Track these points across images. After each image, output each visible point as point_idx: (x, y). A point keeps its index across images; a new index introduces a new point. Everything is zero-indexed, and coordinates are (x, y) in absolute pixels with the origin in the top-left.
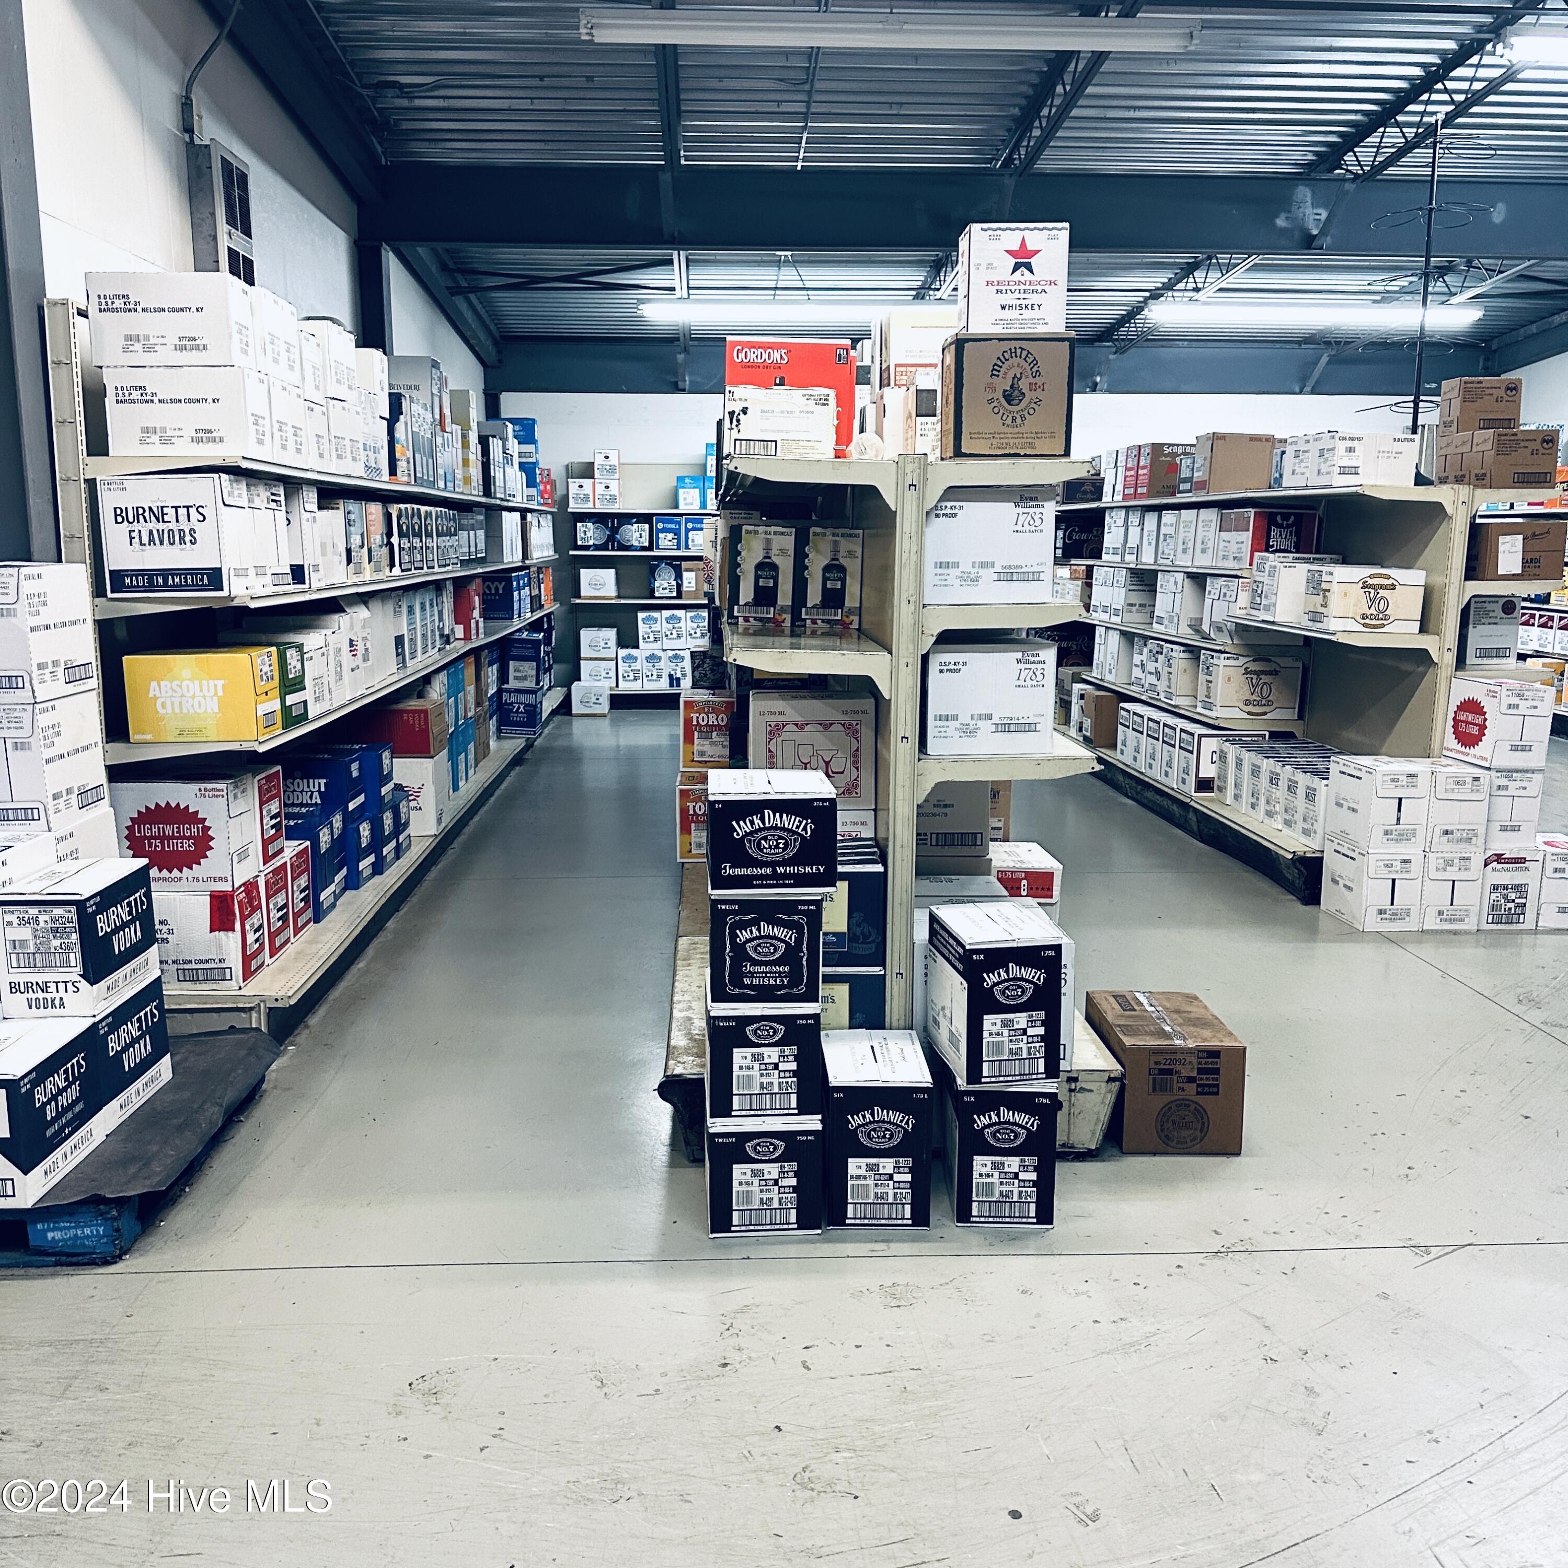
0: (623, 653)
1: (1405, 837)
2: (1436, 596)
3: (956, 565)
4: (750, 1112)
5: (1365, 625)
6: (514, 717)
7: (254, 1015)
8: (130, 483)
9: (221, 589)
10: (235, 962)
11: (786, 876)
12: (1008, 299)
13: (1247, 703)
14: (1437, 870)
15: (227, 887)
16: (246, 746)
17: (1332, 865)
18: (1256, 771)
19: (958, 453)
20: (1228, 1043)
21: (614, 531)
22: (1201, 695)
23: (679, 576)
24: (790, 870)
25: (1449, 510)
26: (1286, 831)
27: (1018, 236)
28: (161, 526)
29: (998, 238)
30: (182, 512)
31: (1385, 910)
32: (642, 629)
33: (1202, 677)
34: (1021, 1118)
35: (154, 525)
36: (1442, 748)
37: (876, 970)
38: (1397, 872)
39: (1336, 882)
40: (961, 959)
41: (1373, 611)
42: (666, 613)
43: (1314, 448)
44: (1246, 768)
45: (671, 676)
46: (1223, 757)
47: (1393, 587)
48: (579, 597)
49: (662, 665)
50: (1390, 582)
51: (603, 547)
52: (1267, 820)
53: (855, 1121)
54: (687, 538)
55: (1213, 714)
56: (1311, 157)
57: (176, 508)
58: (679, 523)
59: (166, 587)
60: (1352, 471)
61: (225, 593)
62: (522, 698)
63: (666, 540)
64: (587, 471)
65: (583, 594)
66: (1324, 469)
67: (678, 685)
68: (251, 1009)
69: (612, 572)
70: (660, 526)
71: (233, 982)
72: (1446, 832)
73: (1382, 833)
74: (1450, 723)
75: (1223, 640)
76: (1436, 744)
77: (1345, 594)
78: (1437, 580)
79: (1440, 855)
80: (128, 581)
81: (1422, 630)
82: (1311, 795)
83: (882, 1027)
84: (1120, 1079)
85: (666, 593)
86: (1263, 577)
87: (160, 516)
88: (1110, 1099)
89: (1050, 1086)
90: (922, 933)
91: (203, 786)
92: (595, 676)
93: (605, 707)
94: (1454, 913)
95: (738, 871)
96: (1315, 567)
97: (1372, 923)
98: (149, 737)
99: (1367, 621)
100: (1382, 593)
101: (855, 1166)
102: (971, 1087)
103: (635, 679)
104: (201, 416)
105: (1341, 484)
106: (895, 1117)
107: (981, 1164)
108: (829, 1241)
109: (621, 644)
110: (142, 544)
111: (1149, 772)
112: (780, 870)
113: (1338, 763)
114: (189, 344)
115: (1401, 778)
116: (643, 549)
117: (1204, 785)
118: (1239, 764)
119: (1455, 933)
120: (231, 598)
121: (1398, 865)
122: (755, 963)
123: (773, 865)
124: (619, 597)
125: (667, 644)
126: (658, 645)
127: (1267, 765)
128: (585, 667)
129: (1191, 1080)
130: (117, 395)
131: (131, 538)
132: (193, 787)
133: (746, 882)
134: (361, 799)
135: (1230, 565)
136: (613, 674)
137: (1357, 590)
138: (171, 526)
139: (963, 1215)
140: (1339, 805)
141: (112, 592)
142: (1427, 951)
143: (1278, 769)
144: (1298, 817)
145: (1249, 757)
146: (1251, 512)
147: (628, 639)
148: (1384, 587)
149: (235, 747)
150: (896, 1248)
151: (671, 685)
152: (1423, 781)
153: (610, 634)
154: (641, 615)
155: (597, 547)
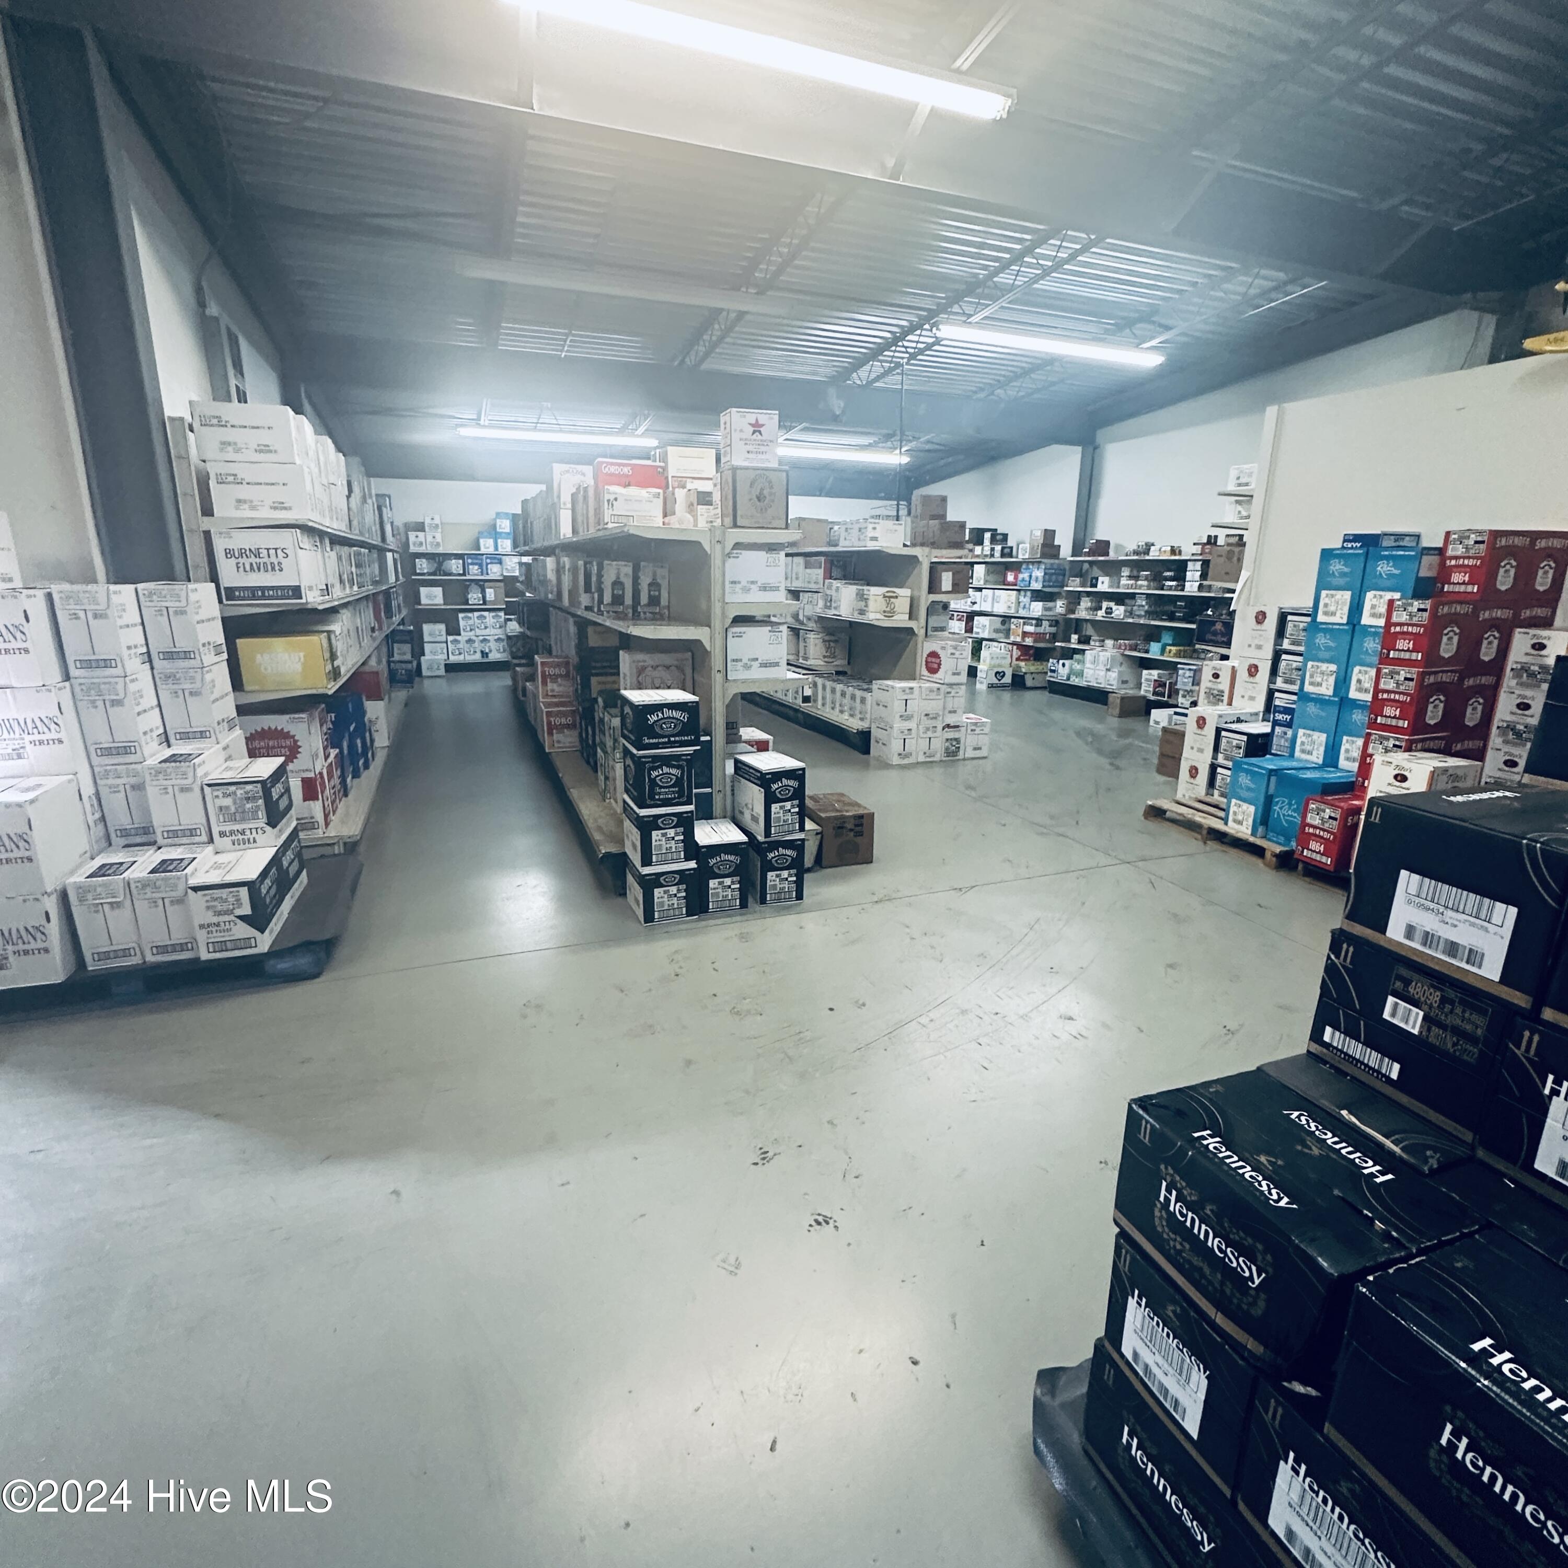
0: (450, 638)
1: (909, 718)
2: (915, 602)
3: (739, 582)
4: (665, 862)
5: (885, 616)
6: (398, 677)
7: (336, 847)
8: (235, 533)
9: (301, 598)
10: (320, 817)
11: (675, 742)
12: (750, 448)
13: (825, 657)
14: (923, 733)
15: (312, 775)
16: (321, 691)
17: (875, 733)
18: (833, 691)
19: (735, 526)
20: (866, 812)
21: (440, 564)
22: (801, 654)
23: (483, 592)
24: (677, 739)
25: (921, 559)
26: (851, 719)
27: (754, 416)
28: (258, 560)
29: (745, 416)
30: (272, 552)
31: (901, 754)
32: (462, 623)
33: (802, 644)
34: (789, 852)
35: (253, 560)
36: (920, 675)
37: (709, 790)
38: (906, 735)
39: (878, 742)
40: (758, 779)
41: (888, 609)
42: (476, 614)
43: (856, 527)
44: (828, 690)
45: (482, 652)
46: (815, 685)
47: (897, 597)
48: (420, 604)
49: (476, 644)
50: (895, 595)
51: (434, 574)
52: (840, 715)
53: (712, 862)
54: (487, 569)
55: (808, 663)
56: (835, 373)
57: (268, 549)
58: (482, 560)
59: (263, 597)
60: (874, 539)
61: (304, 601)
62: (404, 666)
63: (474, 569)
64: (420, 527)
65: (423, 602)
66: (862, 537)
67: (487, 657)
68: (334, 844)
69: (440, 589)
70: (470, 561)
71: (320, 830)
72: (927, 715)
73: (899, 717)
74: (924, 663)
75: (811, 625)
76: (918, 673)
77: (875, 601)
78: (916, 593)
79: (924, 726)
80: (237, 593)
81: (910, 618)
82: (863, 700)
83: (711, 818)
84: (821, 833)
85: (476, 602)
86: (833, 593)
87: (257, 554)
88: (817, 843)
89: (802, 836)
90: (730, 768)
91: (292, 716)
92: (434, 653)
93: (442, 672)
94: (930, 753)
95: (651, 741)
96: (861, 587)
97: (896, 760)
98: (257, 688)
99: (886, 614)
100: (892, 600)
101: (713, 883)
102: (767, 840)
103: (460, 654)
104: (277, 494)
105: (871, 546)
106: (732, 858)
107: (771, 875)
108: (703, 920)
109: (449, 633)
110: (245, 571)
111: (775, 695)
112: (672, 739)
113: (876, 685)
114: (264, 449)
115: (904, 690)
116: (460, 575)
117: (806, 699)
118: (824, 688)
119: (931, 762)
120: (307, 603)
121: (906, 732)
122: (661, 787)
123: (669, 736)
124: (444, 604)
125: (478, 632)
126: (472, 633)
127: (839, 687)
128: (427, 648)
129: (851, 830)
130: (217, 479)
131: (238, 568)
132: (286, 717)
133: (655, 746)
134: (354, 725)
135: (813, 587)
136: (445, 651)
137: (881, 598)
138: (264, 560)
139: (763, 901)
140: (878, 705)
141: (227, 600)
142: (920, 771)
143: (846, 689)
144: (857, 712)
145: (829, 684)
146: (823, 559)
147: (453, 630)
148: (893, 597)
149: (314, 692)
150: (734, 919)
151: (483, 657)
152: (916, 691)
153: (442, 627)
154: (461, 615)
155: (430, 574)
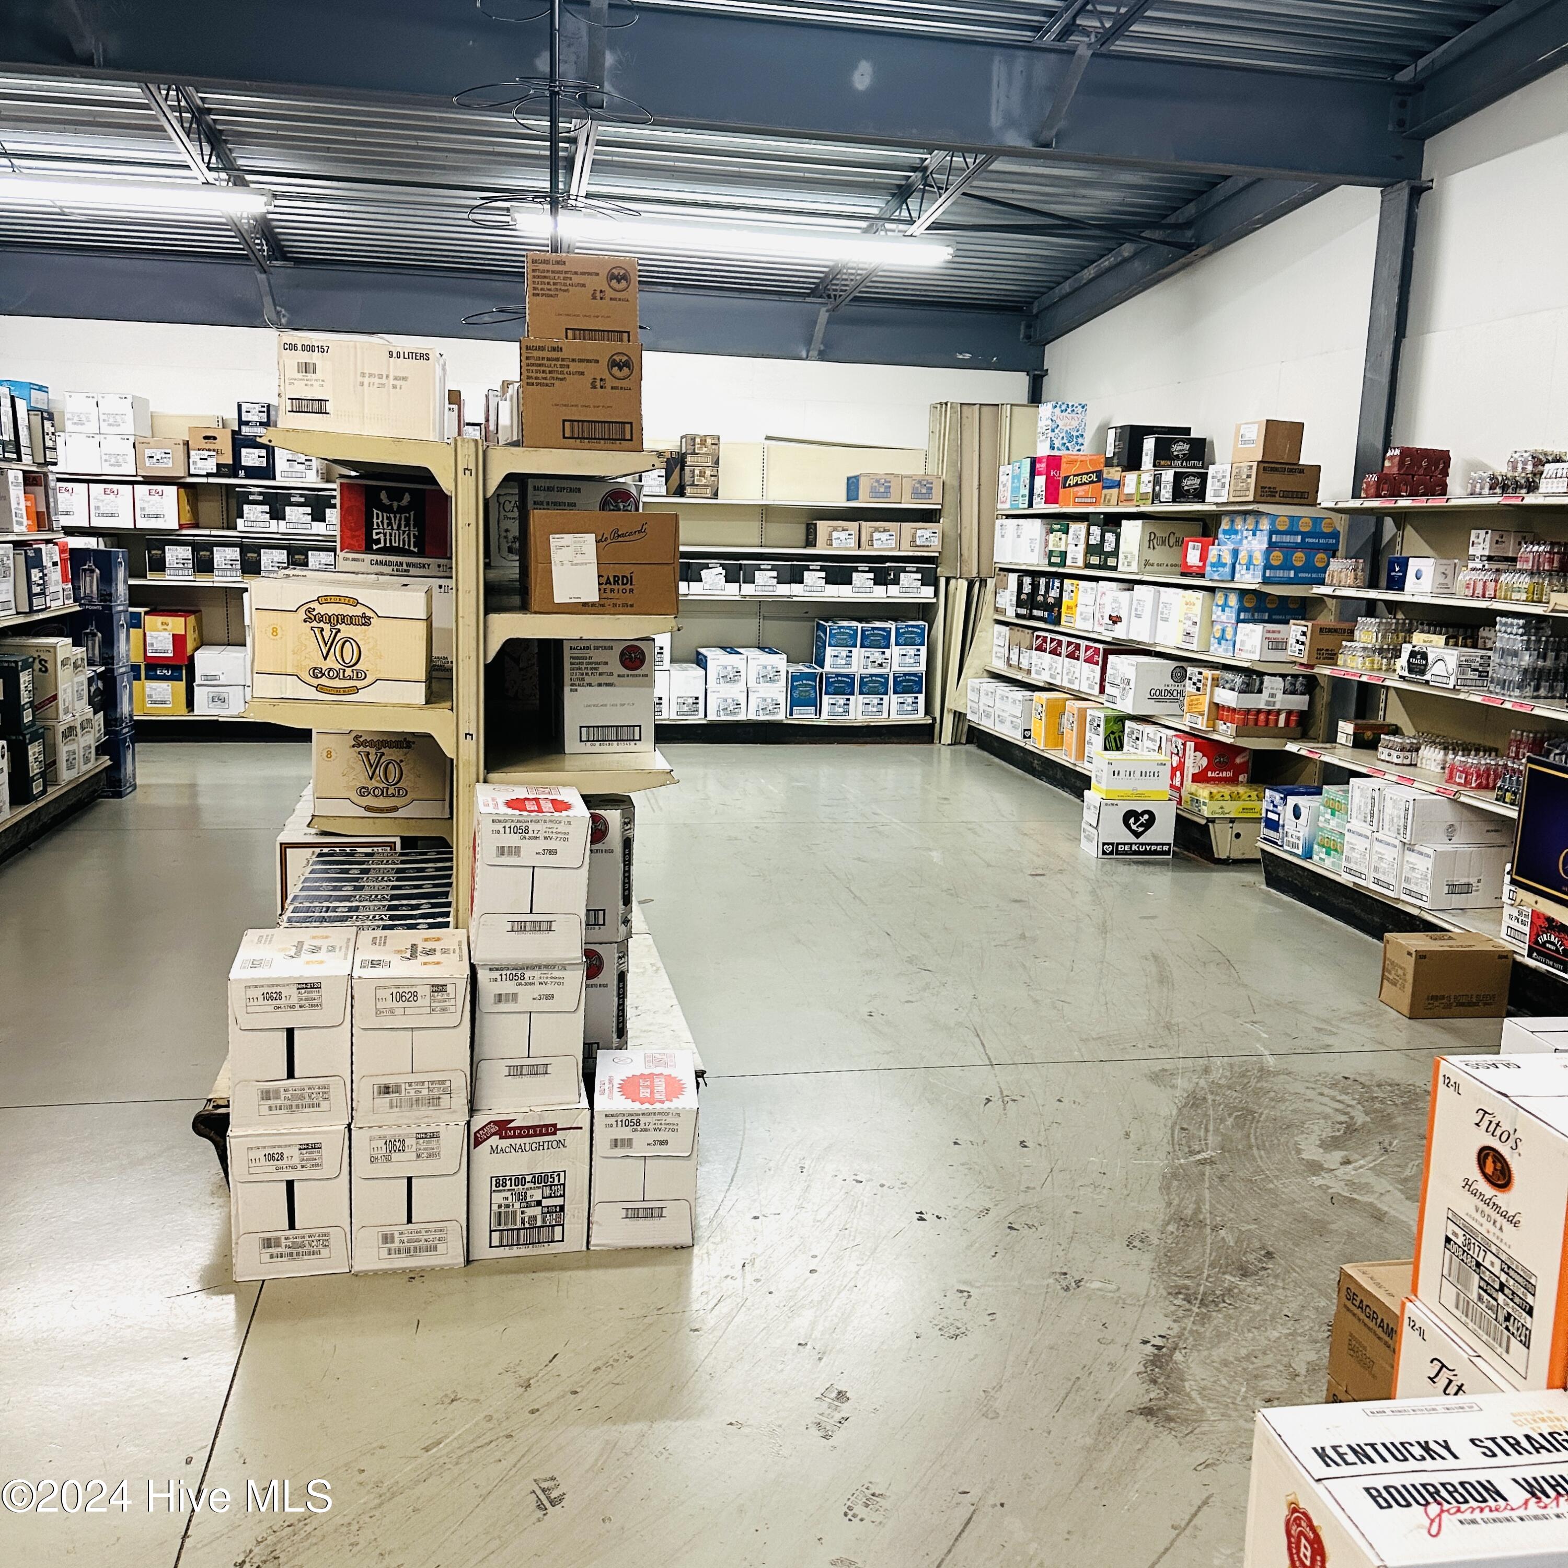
1: (307, 1101)
5: (319, 688)
13: (363, 791)
14: (373, 1160)
31: (278, 1239)
38: (294, 1167)
41: (331, 663)
47: (365, 621)
50: (358, 611)
72: (387, 1090)
73: (256, 1097)
77: (275, 632)
79: (376, 1132)
94: (414, 1236)
99: (324, 681)
115: (285, 992)
119: (413, 1276)
121: (296, 1155)
137: (297, 627)
148: (351, 620)
